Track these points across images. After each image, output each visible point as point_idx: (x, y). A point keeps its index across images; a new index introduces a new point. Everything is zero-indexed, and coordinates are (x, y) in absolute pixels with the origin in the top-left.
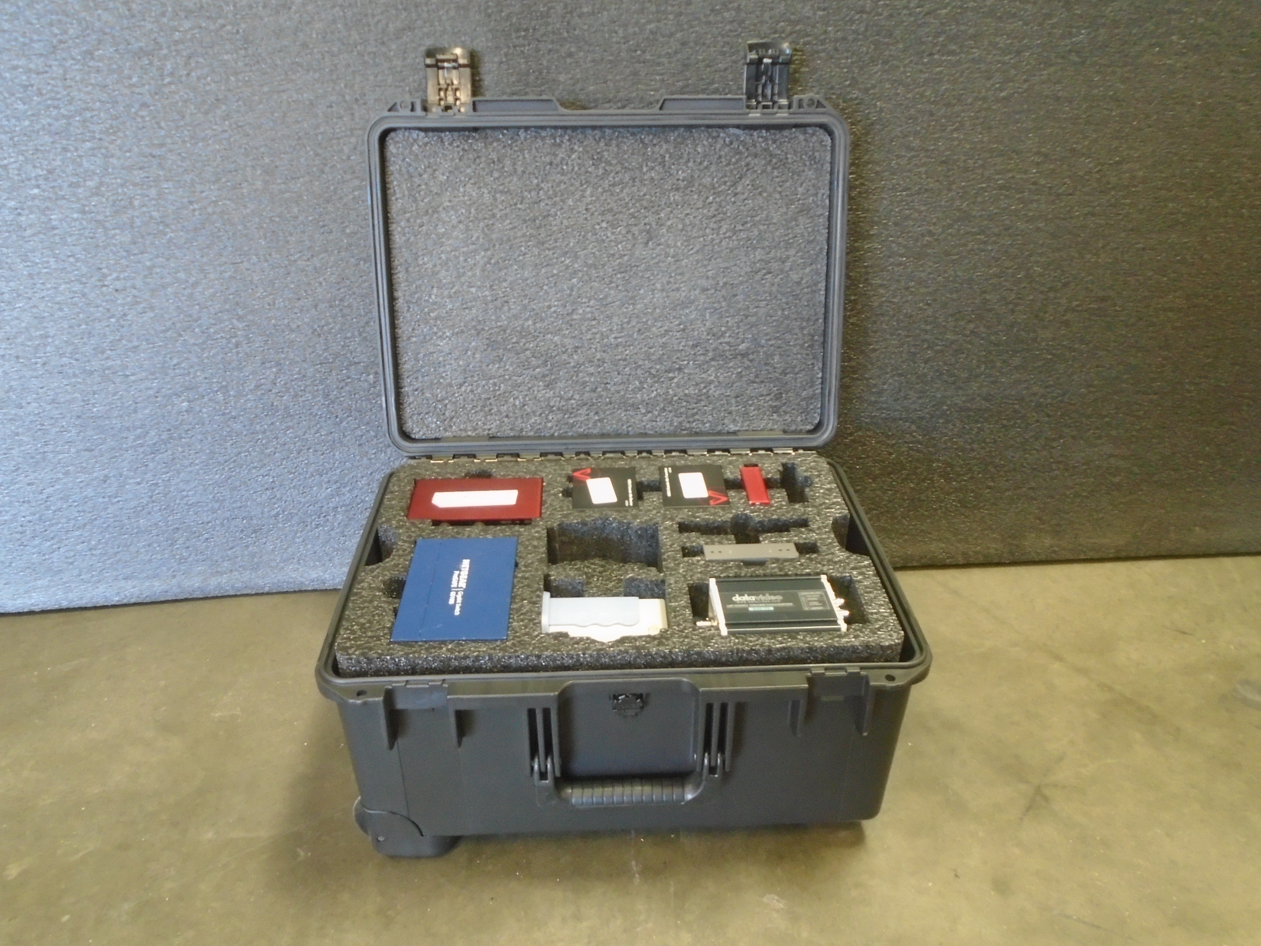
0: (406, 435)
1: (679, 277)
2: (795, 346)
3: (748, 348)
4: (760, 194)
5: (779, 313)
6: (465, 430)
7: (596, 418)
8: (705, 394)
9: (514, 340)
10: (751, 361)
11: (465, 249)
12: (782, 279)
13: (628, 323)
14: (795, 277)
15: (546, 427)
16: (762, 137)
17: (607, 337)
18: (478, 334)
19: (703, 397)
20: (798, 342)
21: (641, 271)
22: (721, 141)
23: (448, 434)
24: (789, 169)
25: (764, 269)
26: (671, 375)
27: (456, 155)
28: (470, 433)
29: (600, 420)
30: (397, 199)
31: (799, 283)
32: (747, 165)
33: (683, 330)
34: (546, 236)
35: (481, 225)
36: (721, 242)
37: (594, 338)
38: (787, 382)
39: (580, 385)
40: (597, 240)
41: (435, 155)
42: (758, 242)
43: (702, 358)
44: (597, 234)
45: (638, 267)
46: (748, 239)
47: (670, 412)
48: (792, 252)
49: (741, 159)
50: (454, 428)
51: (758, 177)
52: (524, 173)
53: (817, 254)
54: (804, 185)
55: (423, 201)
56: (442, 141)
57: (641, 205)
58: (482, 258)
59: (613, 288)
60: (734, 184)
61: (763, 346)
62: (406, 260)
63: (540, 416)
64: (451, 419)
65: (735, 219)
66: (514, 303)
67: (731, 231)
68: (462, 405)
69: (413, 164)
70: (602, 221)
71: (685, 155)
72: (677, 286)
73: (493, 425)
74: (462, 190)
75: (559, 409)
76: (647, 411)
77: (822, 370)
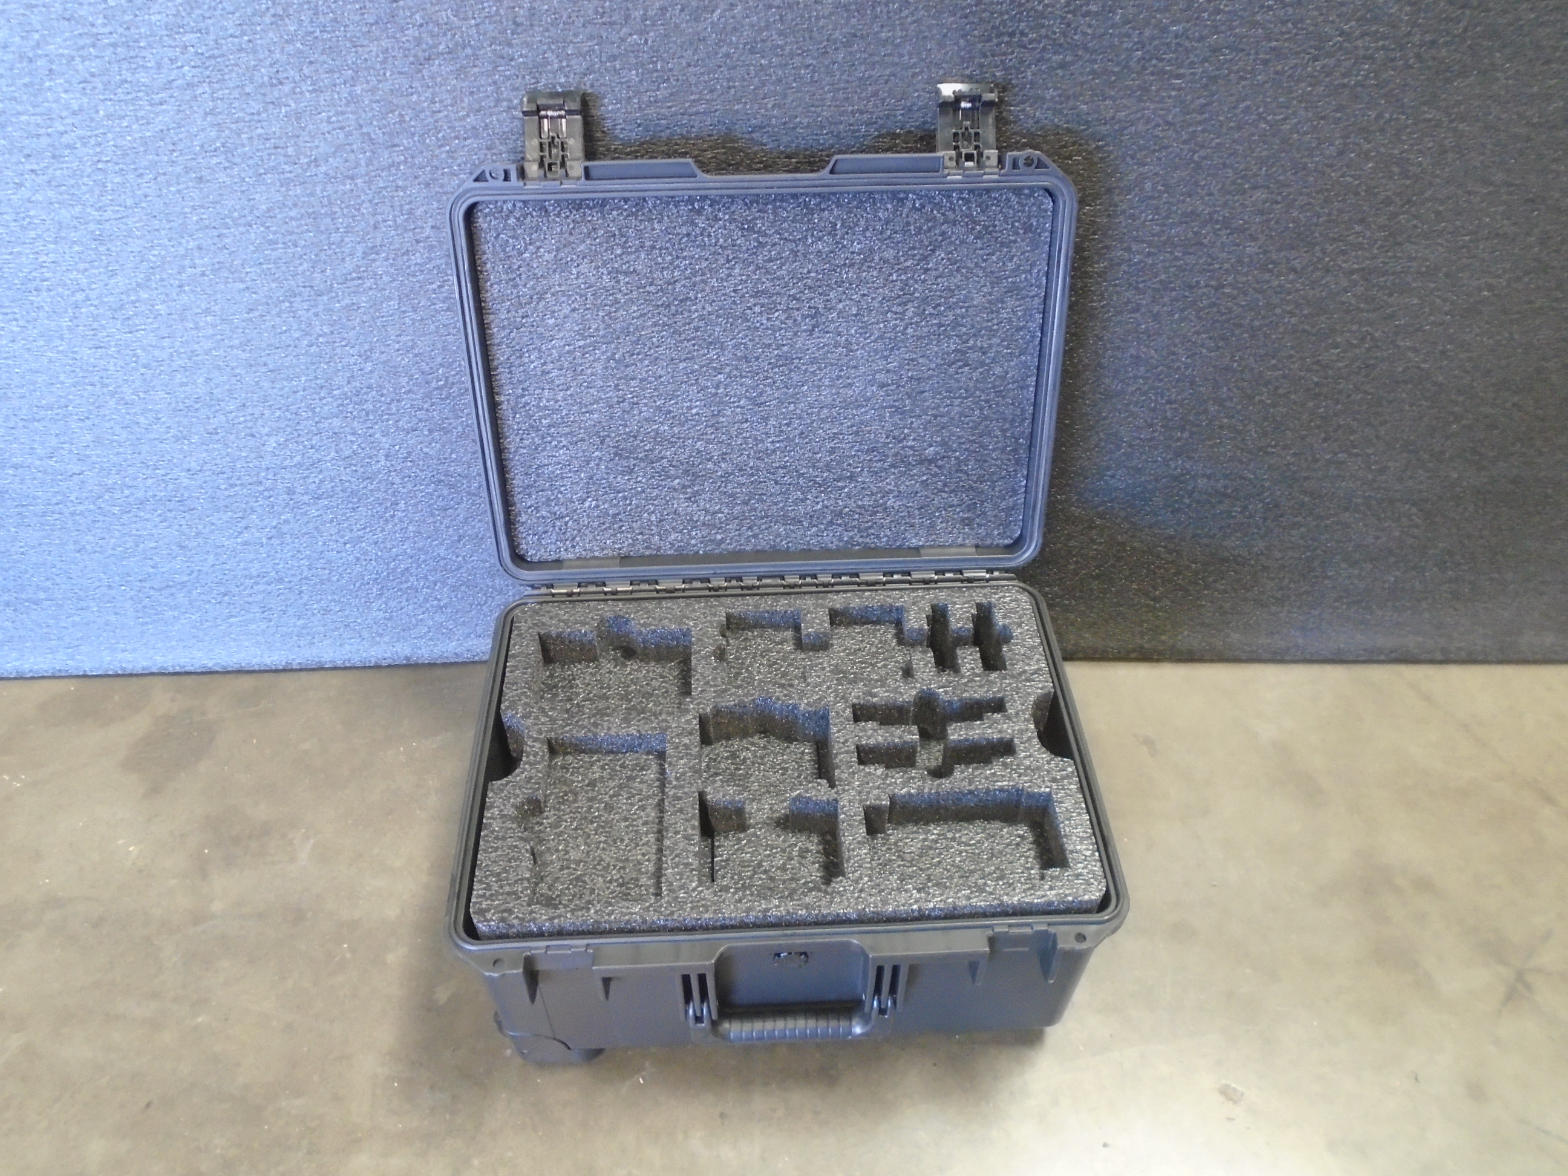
0: (519, 558)
1: (853, 371)
2: (993, 450)
3: (937, 453)
4: (958, 270)
5: (977, 412)
6: (591, 550)
7: (750, 533)
8: (881, 505)
9: (647, 448)
10: (940, 467)
11: (582, 343)
12: (981, 373)
13: (788, 425)
14: (998, 370)
15: (689, 544)
16: (962, 199)
17: (762, 441)
18: (602, 442)
19: (879, 509)
20: (1000, 445)
21: (803, 364)
22: (909, 204)
23: (570, 556)
24: (997, 238)
25: (959, 361)
26: (840, 484)
27: (565, 228)
28: (597, 554)
29: (755, 536)
30: (491, 285)
31: (1003, 378)
32: (943, 234)
33: (857, 433)
34: (684, 325)
35: (601, 314)
36: (906, 328)
37: (746, 443)
38: (982, 491)
39: (729, 496)
40: (749, 328)
41: (538, 229)
42: (953, 329)
43: (879, 465)
44: (748, 321)
45: (800, 359)
46: (940, 325)
47: (840, 525)
48: (996, 341)
49: (934, 227)
50: (577, 549)
51: (956, 249)
52: (653, 247)
53: (1028, 343)
54: (1015, 259)
55: (525, 286)
56: (546, 211)
57: (805, 285)
58: (603, 353)
59: (769, 385)
60: (925, 258)
61: (956, 451)
62: (508, 359)
63: (681, 532)
64: (574, 539)
65: (924, 300)
66: (646, 405)
67: (918, 315)
68: (586, 522)
69: (511, 241)
70: (755, 305)
71: (862, 222)
72: (849, 381)
73: (624, 544)
74: (574, 271)
75: (704, 524)
76: (811, 525)
77: (1027, 478)
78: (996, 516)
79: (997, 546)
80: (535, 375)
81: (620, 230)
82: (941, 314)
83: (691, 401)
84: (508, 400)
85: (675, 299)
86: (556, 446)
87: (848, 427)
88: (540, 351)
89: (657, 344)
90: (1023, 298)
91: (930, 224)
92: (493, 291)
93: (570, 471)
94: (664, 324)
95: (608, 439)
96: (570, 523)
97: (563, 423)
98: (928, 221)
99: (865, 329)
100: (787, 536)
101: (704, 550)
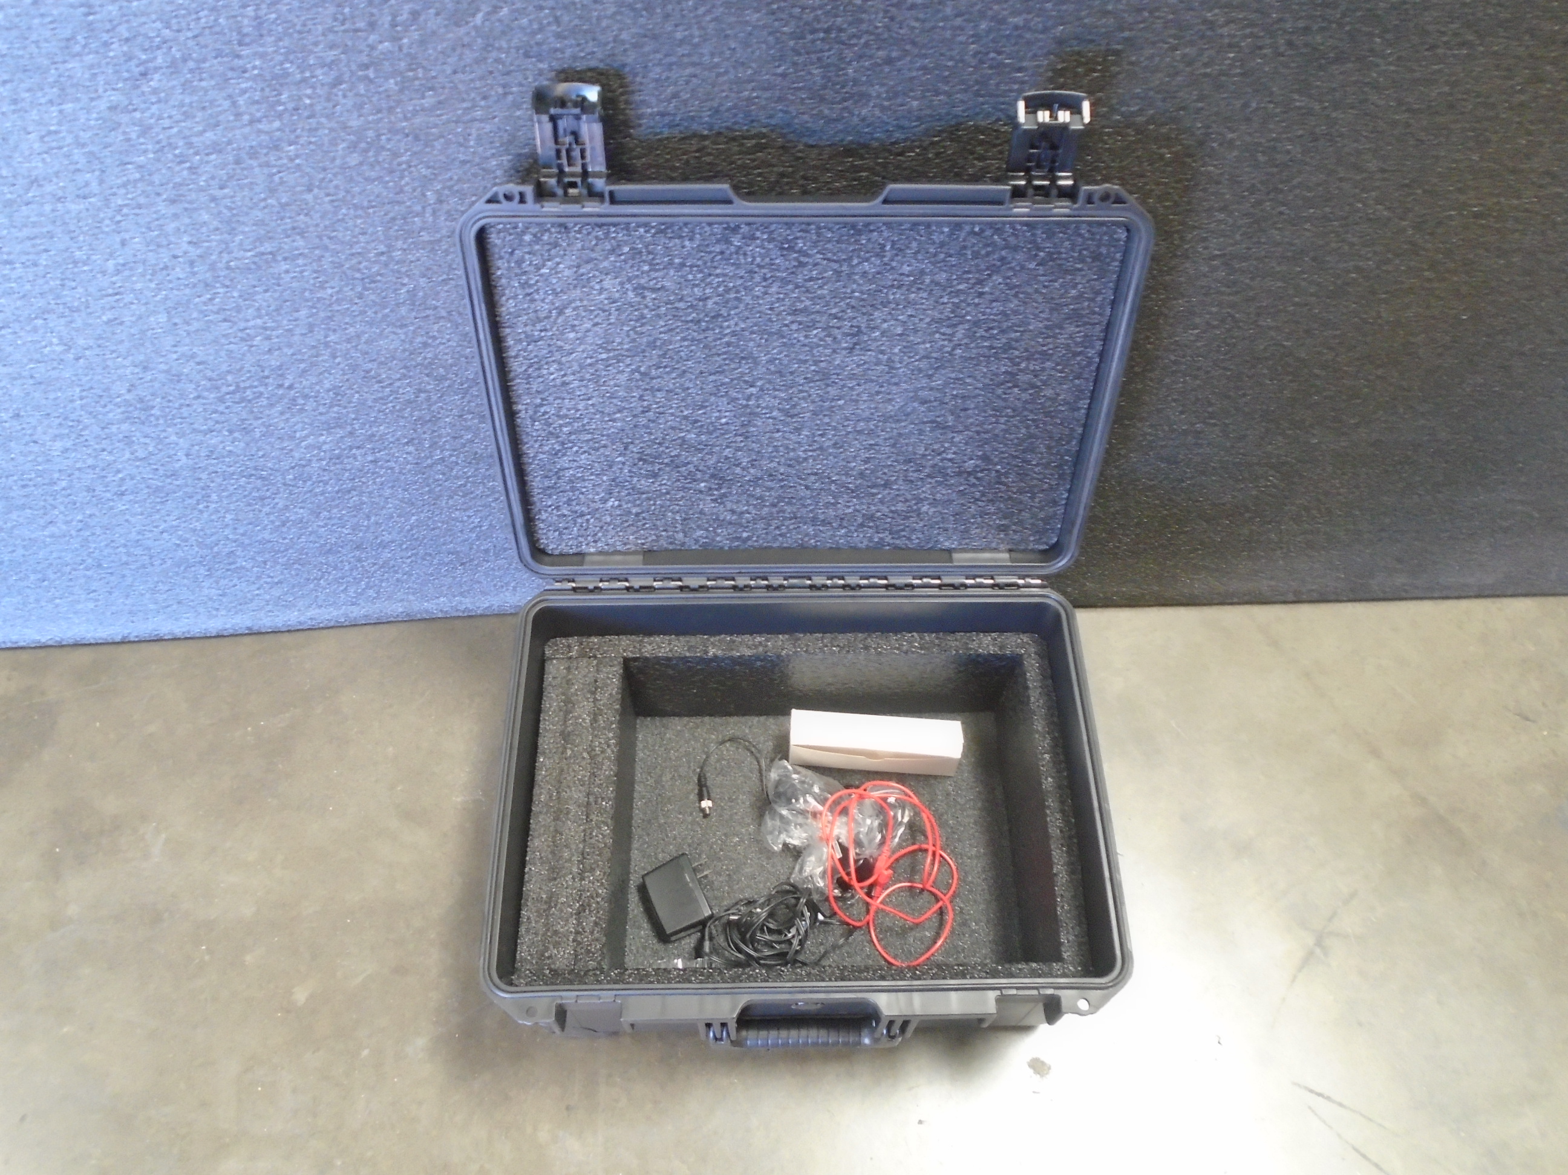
0: (538, 552)
1: (894, 388)
2: (1037, 465)
3: (977, 466)
4: (1016, 295)
5: (1023, 430)
6: (614, 545)
7: (777, 532)
8: (915, 511)
9: (673, 454)
10: (978, 479)
11: (604, 356)
12: (1031, 395)
13: (822, 435)
14: (1049, 392)
15: (714, 540)
17: (794, 450)
18: (626, 449)
19: (912, 514)
20: (1044, 461)
21: (841, 380)
23: (592, 550)
24: (1061, 265)
25: (1008, 382)
26: (874, 491)
27: (586, 244)
28: (619, 548)
29: (782, 535)
30: (507, 300)
31: (1054, 400)
32: (1002, 259)
33: (894, 446)
34: (715, 340)
35: (626, 328)
36: (953, 349)
37: (777, 452)
38: (1021, 502)
39: (758, 499)
40: (784, 344)
41: (556, 245)
42: (1005, 351)
43: (915, 475)
44: (783, 337)
45: (838, 374)
46: (991, 347)
47: (870, 527)
48: (1048, 364)
49: (993, 252)
50: (599, 544)
51: (1015, 275)
52: (683, 265)
53: (1083, 368)
54: (1080, 286)
55: (543, 300)
56: (566, 228)
57: (848, 304)
58: (628, 365)
59: (804, 398)
60: (980, 282)
61: (996, 464)
62: (526, 370)
63: (707, 530)
64: (595, 535)
65: (976, 323)
66: (672, 414)
67: (969, 337)
68: (608, 520)
69: (527, 257)
70: (793, 322)
71: (914, 245)
72: (890, 397)
73: (648, 539)
74: (597, 287)
75: (730, 523)
76: (841, 526)
77: (1070, 491)
78: (1033, 524)
79: (1033, 551)
80: (555, 386)
81: (646, 247)
82: (993, 337)
83: (719, 411)
84: (526, 409)
85: (706, 316)
86: (577, 452)
87: (886, 439)
88: (560, 363)
89: (685, 357)
90: (1086, 324)
91: (989, 249)
92: (508, 306)
93: (592, 474)
94: (693, 340)
95: (631, 446)
96: (592, 520)
97: (583, 430)
98: (987, 245)
99: (909, 349)
100: (815, 536)
101: (730, 547)
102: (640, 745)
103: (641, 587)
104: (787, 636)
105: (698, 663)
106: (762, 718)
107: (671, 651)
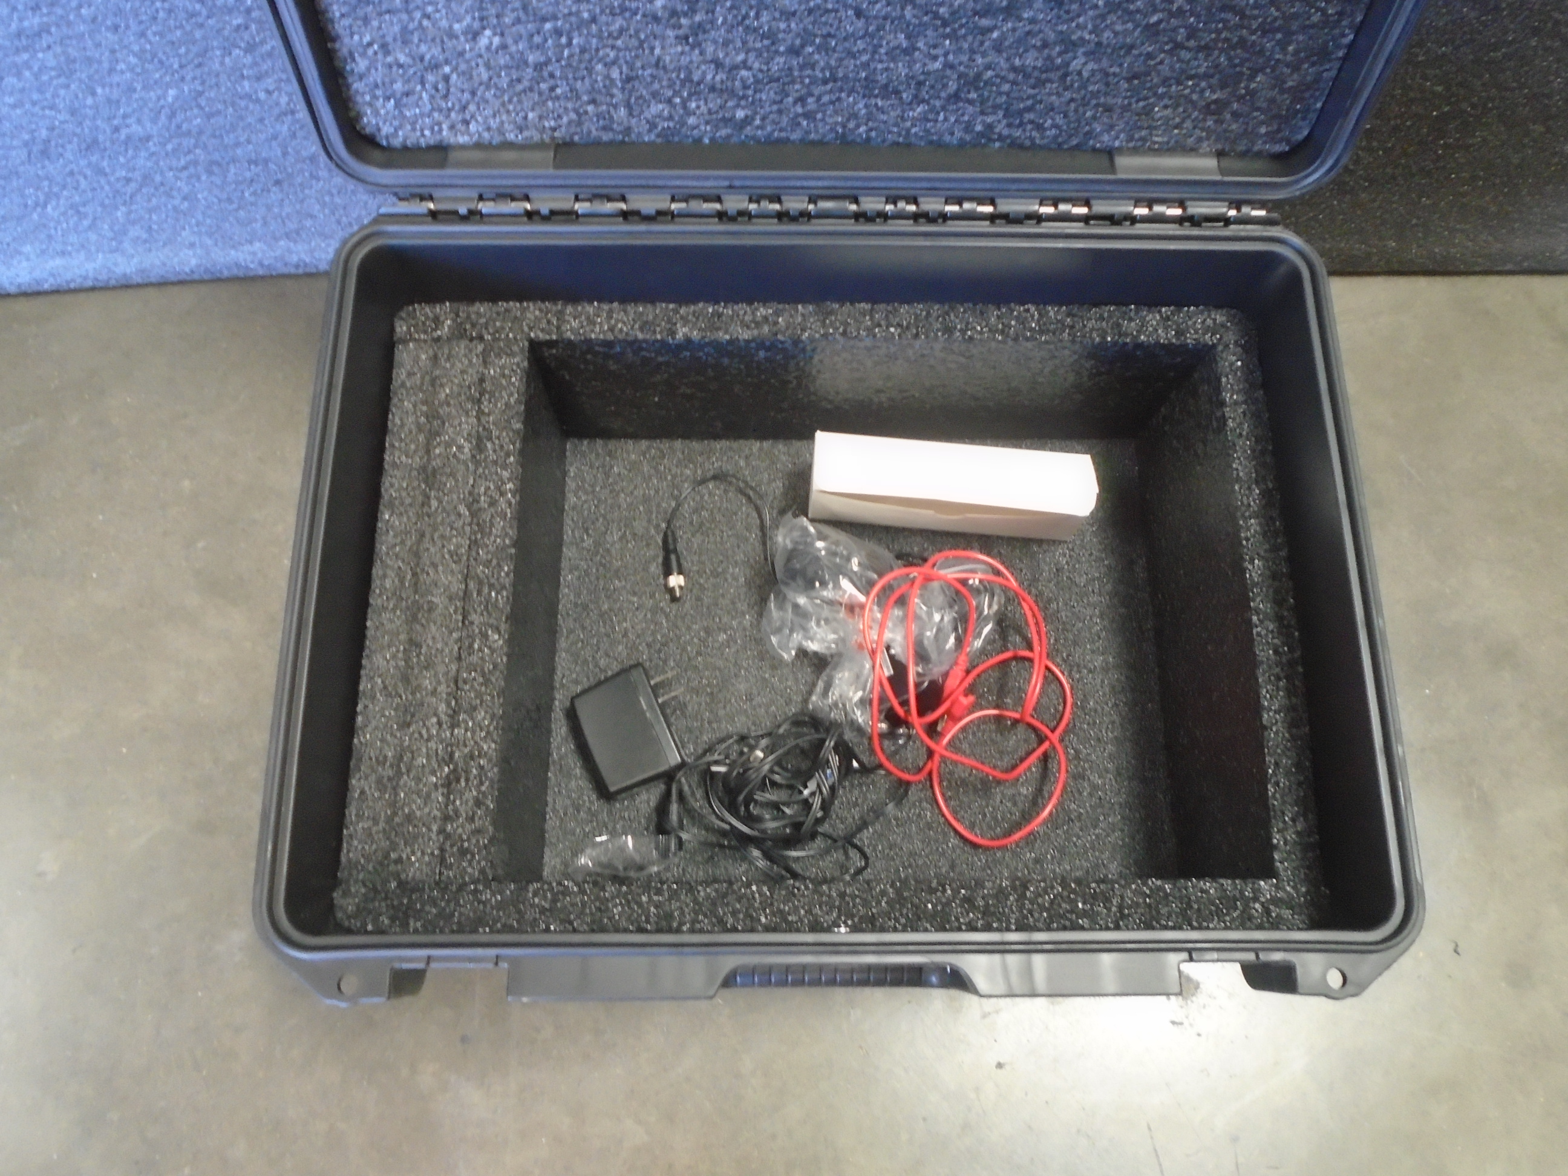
0: (360, 141)
7: (799, 109)
8: (1058, 68)
15: (683, 123)
19: (1052, 75)
23: (462, 139)
26: (985, 22)
28: (511, 137)
29: (808, 115)
38: (1261, 53)
39: (763, 37)
47: (971, 102)
50: (473, 127)
63: (669, 101)
64: (464, 108)
68: (485, 76)
73: (561, 118)
75: (713, 89)
76: (917, 100)
77: (1358, 30)
78: (1272, 101)
79: (1259, 155)
96: (454, 77)
100: (870, 117)
101: (712, 140)
102: (571, 484)
103: (553, 213)
104: (811, 308)
105: (658, 353)
106: (767, 444)
107: (612, 329)
